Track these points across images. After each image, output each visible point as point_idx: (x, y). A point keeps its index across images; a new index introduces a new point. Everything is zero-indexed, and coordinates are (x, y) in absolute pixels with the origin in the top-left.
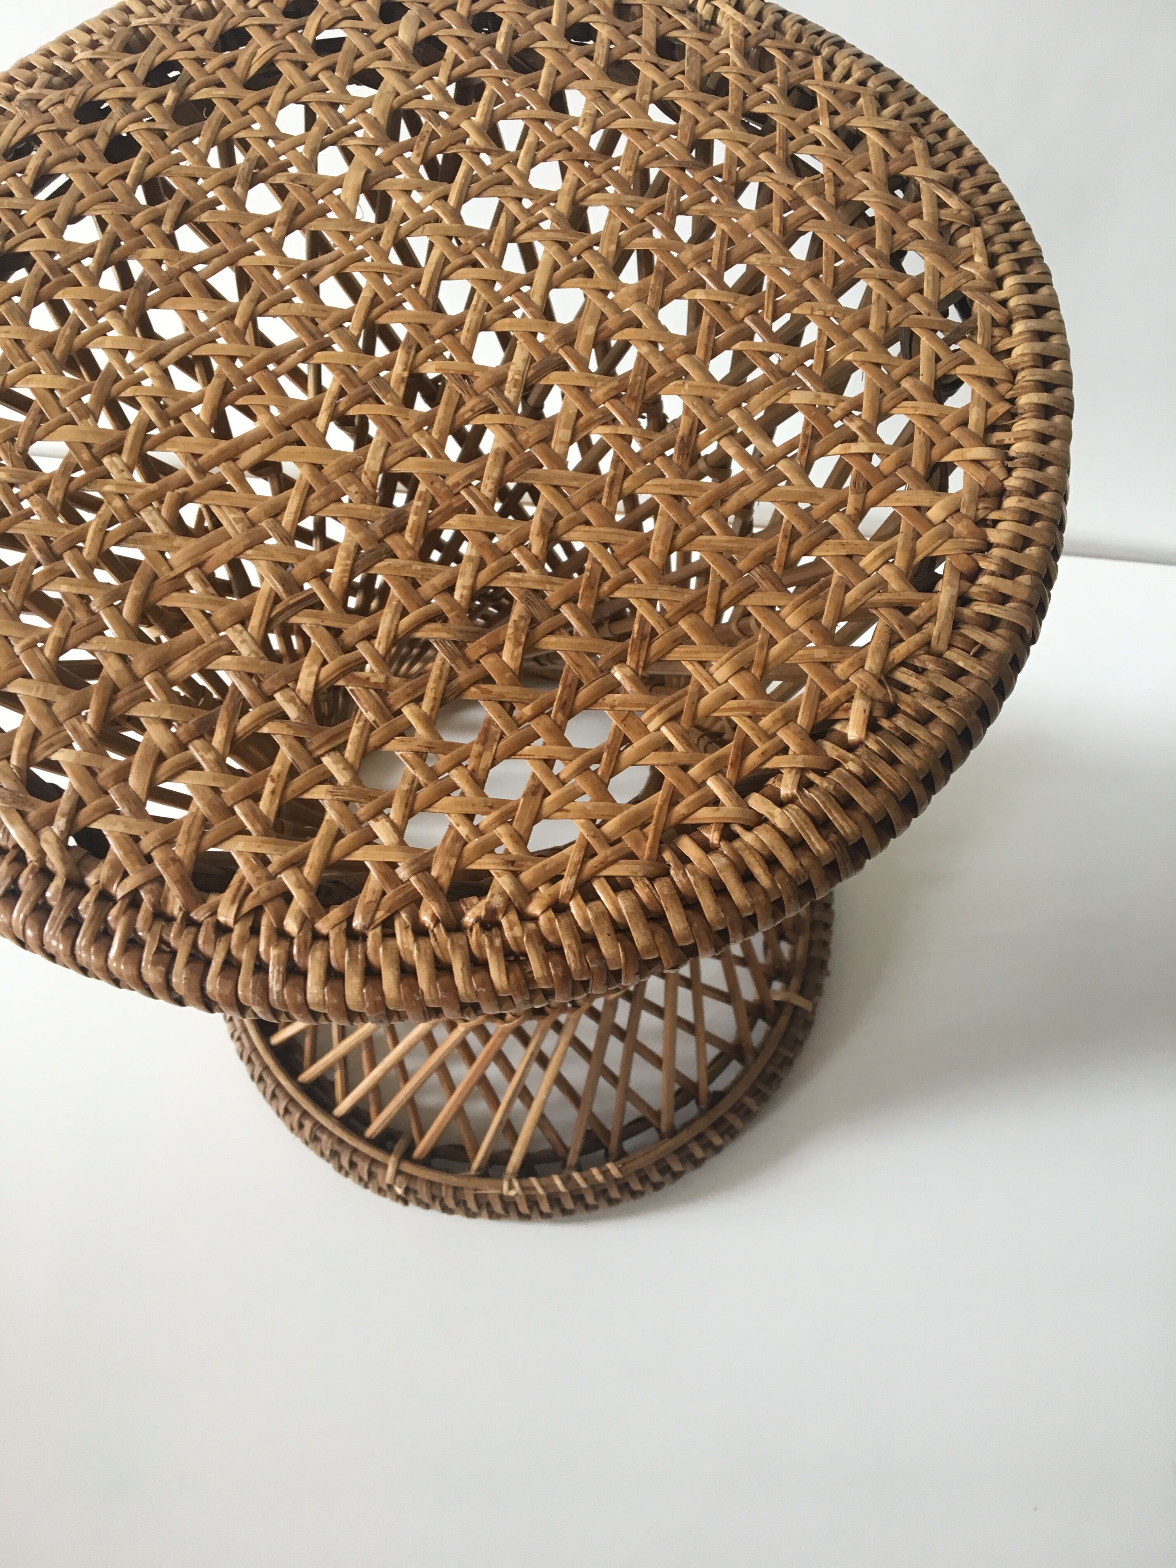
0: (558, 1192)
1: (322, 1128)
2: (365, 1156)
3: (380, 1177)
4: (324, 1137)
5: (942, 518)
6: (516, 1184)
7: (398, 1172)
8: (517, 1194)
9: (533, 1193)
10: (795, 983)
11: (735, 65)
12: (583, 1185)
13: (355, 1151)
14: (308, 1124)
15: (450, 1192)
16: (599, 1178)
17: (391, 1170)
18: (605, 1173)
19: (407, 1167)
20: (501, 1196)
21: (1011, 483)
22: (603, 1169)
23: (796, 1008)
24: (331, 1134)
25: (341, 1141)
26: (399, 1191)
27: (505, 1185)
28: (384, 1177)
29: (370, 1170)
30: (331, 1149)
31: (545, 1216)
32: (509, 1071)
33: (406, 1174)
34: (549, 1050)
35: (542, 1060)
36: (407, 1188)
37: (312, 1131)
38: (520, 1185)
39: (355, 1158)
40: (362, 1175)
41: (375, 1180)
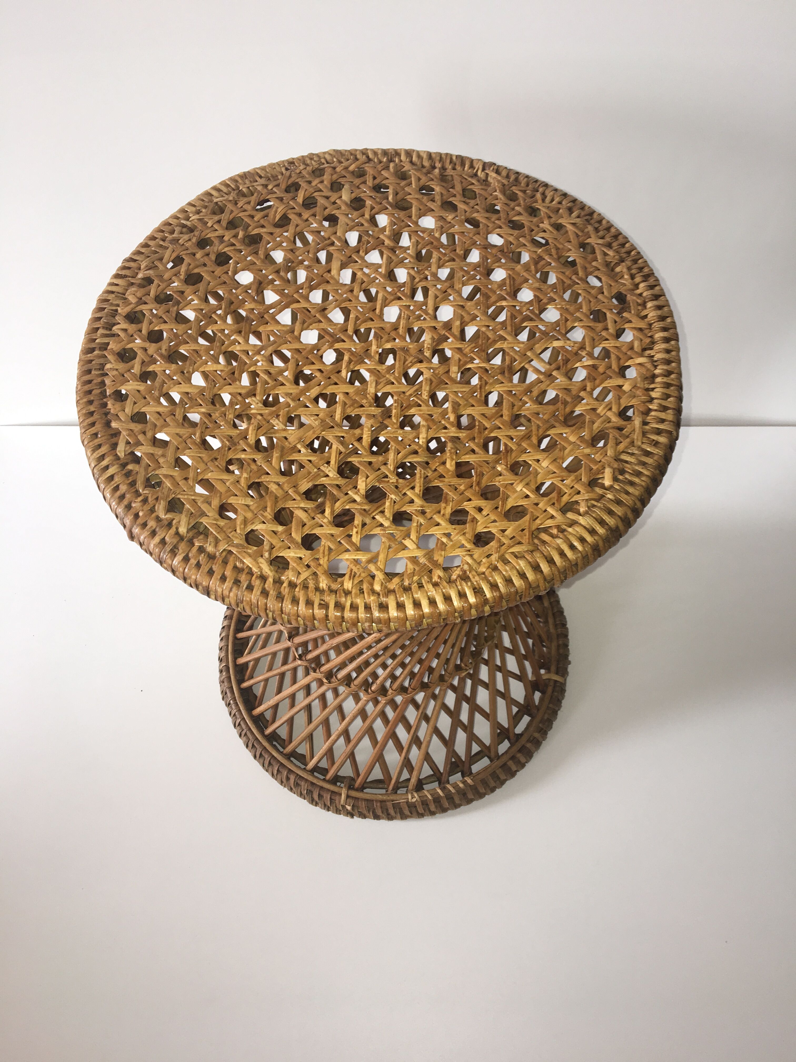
0: (440, 797)
1: (301, 778)
2: (328, 791)
3: (337, 802)
4: (303, 783)
5: (630, 389)
6: (416, 795)
7: (348, 797)
8: (416, 801)
9: (425, 798)
10: (553, 668)
11: (501, 199)
12: (453, 791)
13: (322, 788)
14: (292, 777)
15: (379, 804)
16: (462, 785)
17: (343, 796)
18: (465, 783)
19: (353, 793)
20: (407, 802)
21: (657, 372)
22: (463, 780)
23: (556, 681)
24: (306, 780)
25: (313, 784)
26: (349, 808)
27: (410, 797)
28: (340, 802)
29: (331, 799)
30: (307, 790)
31: (432, 814)
32: (408, 727)
33: (353, 797)
34: (429, 712)
35: (427, 718)
36: (353, 806)
37: (295, 781)
38: (418, 795)
39: (322, 793)
40: (326, 803)
41: (334, 805)
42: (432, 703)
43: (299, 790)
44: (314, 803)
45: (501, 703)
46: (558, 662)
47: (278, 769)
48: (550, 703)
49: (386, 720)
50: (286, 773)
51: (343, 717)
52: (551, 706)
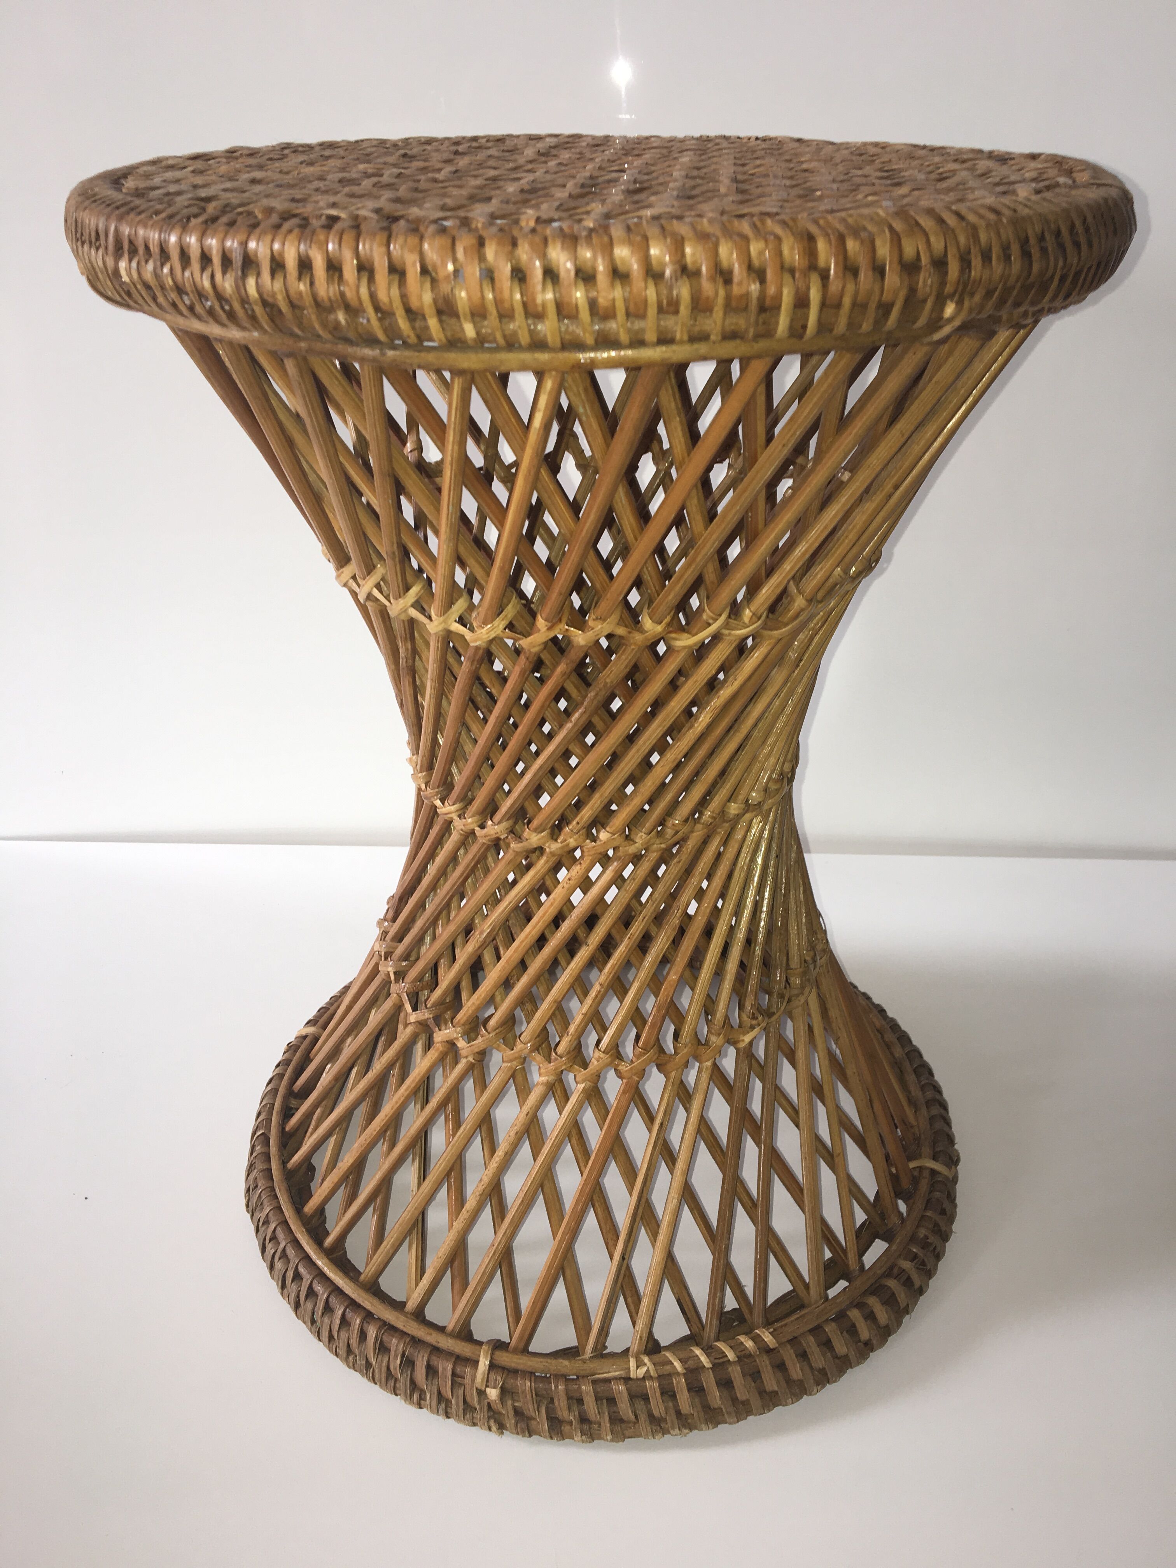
0: (701, 1368)
1: (392, 1329)
2: (449, 1354)
3: (467, 1380)
4: (394, 1346)
6: (646, 1359)
7: (492, 1366)
8: (647, 1377)
9: (668, 1369)
10: (926, 1150)
12: (731, 1355)
13: (436, 1350)
14: (372, 1332)
15: (561, 1387)
16: (749, 1344)
17: (484, 1363)
18: (756, 1339)
19: (504, 1358)
20: (627, 1379)
22: (752, 1335)
23: (933, 1172)
24: (403, 1334)
26: (493, 1394)
27: (632, 1363)
28: (473, 1381)
29: (454, 1374)
30: (403, 1355)
31: (685, 1423)
32: (629, 1172)
33: (503, 1368)
34: (675, 1137)
35: (671, 1158)
36: (504, 1392)
37: (376, 1337)
38: (650, 1360)
39: (435, 1361)
40: (443, 1391)
41: (461, 1392)
42: (681, 1113)
43: (385, 1363)
44: (416, 1397)
45: (828, 1179)
46: (934, 1143)
47: (343, 1315)
48: (926, 1209)
49: (583, 1152)
50: (358, 1321)
51: (491, 1146)
52: (929, 1213)
